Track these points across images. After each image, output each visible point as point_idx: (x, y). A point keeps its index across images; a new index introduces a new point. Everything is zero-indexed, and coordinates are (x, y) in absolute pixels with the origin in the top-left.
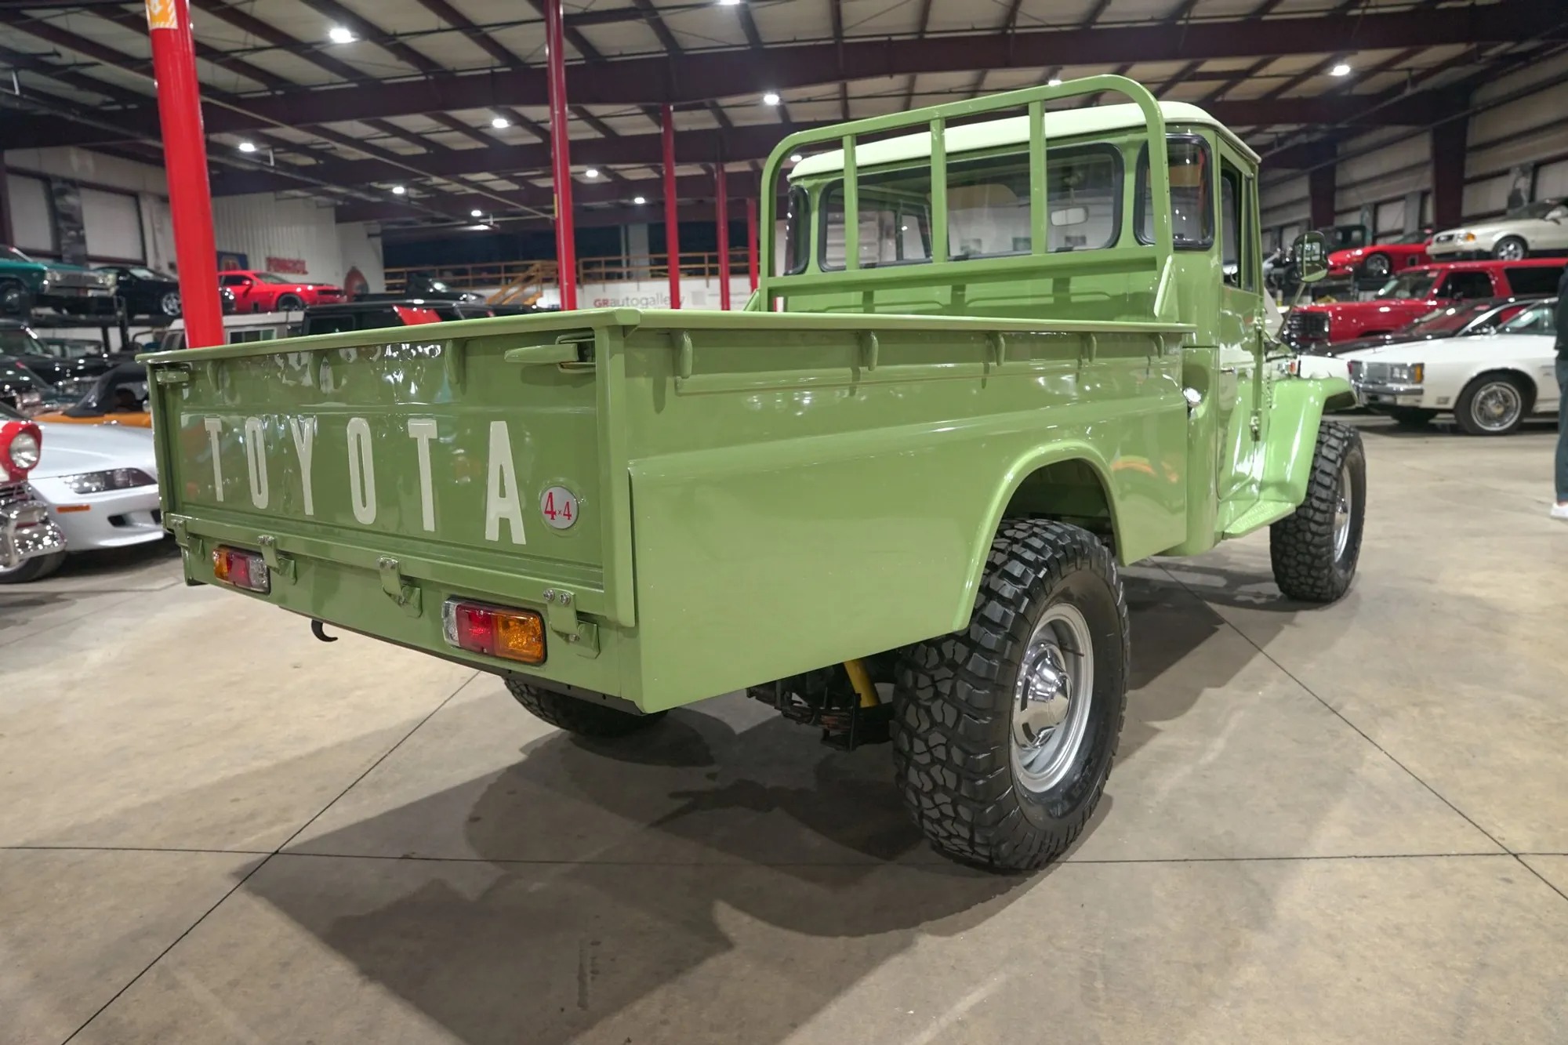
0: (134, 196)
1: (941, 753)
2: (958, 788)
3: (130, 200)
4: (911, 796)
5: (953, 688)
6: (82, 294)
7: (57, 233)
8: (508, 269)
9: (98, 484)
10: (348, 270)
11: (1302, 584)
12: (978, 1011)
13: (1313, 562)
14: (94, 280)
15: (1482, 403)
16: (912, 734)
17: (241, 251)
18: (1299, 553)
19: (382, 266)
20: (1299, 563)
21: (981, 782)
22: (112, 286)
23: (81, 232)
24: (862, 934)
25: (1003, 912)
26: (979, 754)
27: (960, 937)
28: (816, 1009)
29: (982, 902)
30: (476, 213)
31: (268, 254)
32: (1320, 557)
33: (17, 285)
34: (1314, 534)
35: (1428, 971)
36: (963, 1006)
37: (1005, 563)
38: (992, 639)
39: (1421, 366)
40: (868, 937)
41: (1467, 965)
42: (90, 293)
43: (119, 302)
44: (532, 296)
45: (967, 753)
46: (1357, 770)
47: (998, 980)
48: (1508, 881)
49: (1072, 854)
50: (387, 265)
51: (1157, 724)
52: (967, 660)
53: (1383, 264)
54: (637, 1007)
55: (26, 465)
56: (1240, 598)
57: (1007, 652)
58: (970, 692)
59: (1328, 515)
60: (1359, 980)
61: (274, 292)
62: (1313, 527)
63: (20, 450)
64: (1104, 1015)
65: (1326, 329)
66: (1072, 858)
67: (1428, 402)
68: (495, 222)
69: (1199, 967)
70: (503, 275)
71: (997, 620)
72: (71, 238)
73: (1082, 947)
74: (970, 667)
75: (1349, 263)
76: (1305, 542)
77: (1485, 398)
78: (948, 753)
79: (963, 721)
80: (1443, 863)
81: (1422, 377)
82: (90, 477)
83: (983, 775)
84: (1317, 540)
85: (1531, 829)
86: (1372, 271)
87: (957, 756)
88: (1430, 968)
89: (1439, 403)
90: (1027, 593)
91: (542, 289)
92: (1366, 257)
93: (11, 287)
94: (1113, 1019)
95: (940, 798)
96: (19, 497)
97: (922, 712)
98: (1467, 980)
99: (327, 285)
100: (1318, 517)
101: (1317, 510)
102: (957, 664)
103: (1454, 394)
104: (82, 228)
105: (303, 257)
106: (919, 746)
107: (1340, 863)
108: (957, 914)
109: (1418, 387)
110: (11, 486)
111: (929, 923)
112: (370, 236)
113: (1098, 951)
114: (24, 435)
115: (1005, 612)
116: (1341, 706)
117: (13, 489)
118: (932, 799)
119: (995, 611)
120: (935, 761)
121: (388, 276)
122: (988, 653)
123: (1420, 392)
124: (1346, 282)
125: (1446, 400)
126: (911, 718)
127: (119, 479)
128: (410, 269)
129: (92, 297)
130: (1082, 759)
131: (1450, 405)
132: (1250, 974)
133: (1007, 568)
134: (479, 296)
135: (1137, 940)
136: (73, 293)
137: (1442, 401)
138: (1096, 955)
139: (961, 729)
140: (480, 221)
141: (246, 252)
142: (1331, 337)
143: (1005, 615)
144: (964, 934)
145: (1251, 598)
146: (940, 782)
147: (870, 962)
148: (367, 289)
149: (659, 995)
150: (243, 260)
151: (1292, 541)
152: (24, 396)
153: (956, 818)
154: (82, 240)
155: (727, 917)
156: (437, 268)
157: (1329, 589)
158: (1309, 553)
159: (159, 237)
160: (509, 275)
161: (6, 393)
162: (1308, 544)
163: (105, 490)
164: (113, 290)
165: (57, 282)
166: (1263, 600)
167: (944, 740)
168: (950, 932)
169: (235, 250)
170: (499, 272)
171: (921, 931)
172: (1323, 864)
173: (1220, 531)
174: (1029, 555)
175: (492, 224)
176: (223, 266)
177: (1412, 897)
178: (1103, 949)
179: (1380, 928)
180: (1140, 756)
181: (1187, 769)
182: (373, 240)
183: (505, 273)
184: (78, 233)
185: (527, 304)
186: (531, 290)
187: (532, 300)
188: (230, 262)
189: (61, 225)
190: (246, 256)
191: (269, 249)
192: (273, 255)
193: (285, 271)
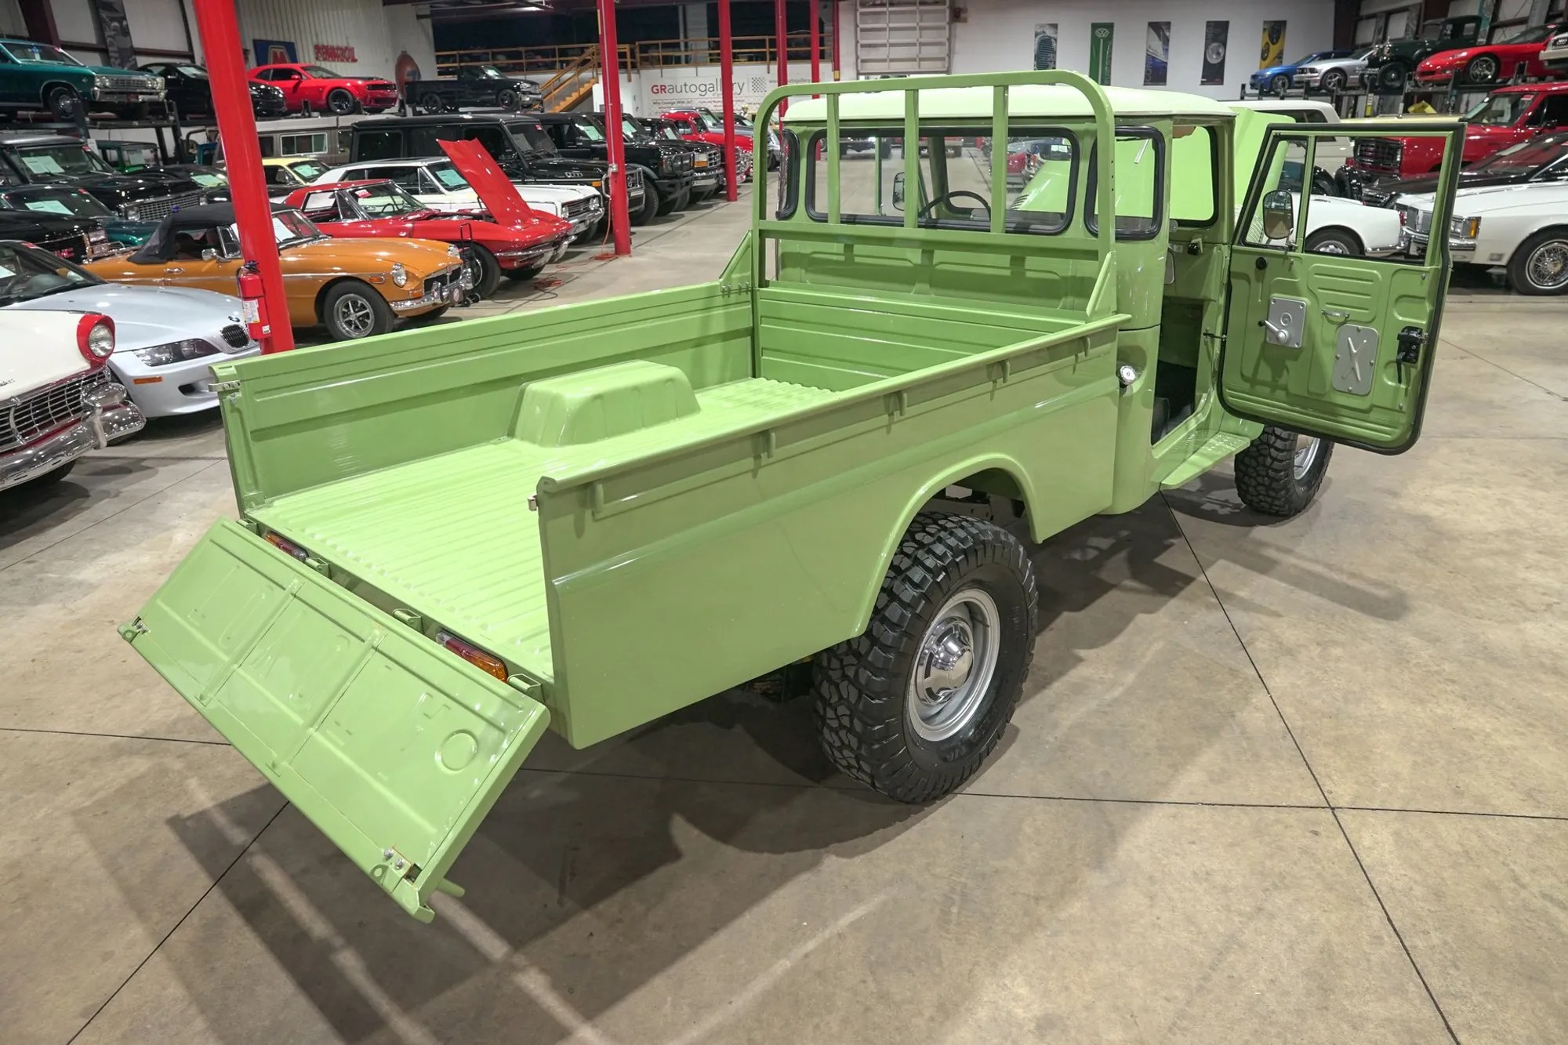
1: (846, 721)
2: (859, 748)
4: (827, 747)
5: (857, 673)
6: (133, 100)
7: (100, 25)
8: (563, 53)
9: (167, 355)
10: (399, 54)
11: (1261, 501)
12: (855, 926)
13: (1270, 484)
14: (142, 84)
15: (1538, 260)
16: (826, 703)
17: (288, 40)
18: (1259, 475)
19: (433, 50)
20: (1259, 484)
21: (876, 746)
22: (161, 89)
23: (124, 24)
24: (782, 852)
25: (898, 838)
26: (874, 726)
27: (858, 860)
28: (736, 915)
29: (884, 828)
31: (315, 43)
32: (1278, 481)
33: (69, 91)
34: (1274, 459)
35: (1215, 912)
36: (844, 921)
37: (908, 569)
38: (890, 636)
39: (1478, 219)
40: (787, 855)
41: (1248, 909)
42: (141, 98)
43: (170, 105)
44: (586, 81)
45: (865, 724)
46: (1238, 714)
47: (878, 899)
48: (1316, 833)
49: (969, 786)
50: (437, 50)
51: (1082, 653)
52: (868, 653)
53: (1489, 68)
54: (601, 906)
55: (103, 354)
56: (1207, 507)
57: (903, 645)
58: (869, 679)
59: (1287, 443)
60: (1158, 918)
61: (323, 87)
62: (1274, 452)
63: (97, 341)
64: (949, 936)
65: (1398, 159)
66: (969, 790)
67: (1480, 258)
68: (546, 3)
69: (1037, 899)
70: (557, 59)
71: (895, 620)
72: (116, 30)
73: (951, 875)
74: (870, 658)
75: (1451, 66)
76: (1264, 465)
77: (1542, 255)
78: (851, 722)
79: (863, 701)
80: (1271, 814)
81: (1477, 232)
82: (159, 349)
83: (878, 741)
84: (1276, 465)
85: (1358, 783)
86: (1476, 77)
87: (858, 726)
88: (1218, 910)
89: (1491, 260)
90: (924, 596)
91: (595, 74)
92: (1470, 60)
93: (61, 93)
94: (957, 939)
95: (846, 753)
96: (101, 381)
97: (833, 688)
98: (1241, 922)
99: (377, 78)
100: (1279, 444)
101: (1278, 437)
102: (861, 654)
103: (1508, 251)
104: (124, 18)
105: (352, 45)
106: (830, 713)
107: (1185, 809)
108: (861, 838)
109: (1471, 242)
110: (94, 373)
111: (837, 844)
112: (419, 17)
113: (963, 880)
114: (98, 327)
115: (903, 613)
116: (1252, 642)
117: (95, 375)
118: (841, 753)
119: (894, 612)
120: (842, 726)
121: (439, 59)
122: (885, 648)
123: (1473, 248)
124: (1444, 88)
125: (1500, 256)
126: (825, 689)
127: (185, 349)
128: (462, 52)
129: (143, 102)
130: (984, 710)
131: (1504, 262)
132: (1076, 908)
133: (908, 573)
134: (532, 83)
135: (997, 872)
136: (124, 99)
137: (1495, 257)
138: (960, 883)
139: (861, 706)
140: (531, 1)
141: (293, 40)
142: (1403, 168)
143: (903, 616)
144: (862, 856)
145: (1217, 507)
146: (846, 742)
147: (783, 878)
149: (619, 897)
150: (290, 48)
151: (1254, 463)
152: (91, 235)
153: (860, 769)
154: (125, 32)
155: (683, 831)
156: (489, 51)
157: (1287, 507)
158: (1267, 475)
160: (562, 59)
161: (75, 233)
162: (1269, 468)
163: (174, 361)
164: (162, 94)
165: (106, 87)
166: (1227, 511)
167: (848, 713)
168: (850, 854)
169: (282, 39)
170: (554, 56)
171: (829, 852)
172: (1172, 809)
173: (1158, 481)
174: (930, 562)
175: (543, 4)
176: (271, 58)
177: (1232, 845)
178: (967, 878)
179: (1195, 873)
180: (1057, 686)
181: (1093, 704)
182: (423, 21)
183: (560, 56)
184: (121, 23)
185: (582, 91)
186: (587, 74)
187: (587, 86)
188: (278, 51)
189: (104, 15)
190: (293, 44)
191: (317, 35)
192: (320, 43)
193: (334, 60)
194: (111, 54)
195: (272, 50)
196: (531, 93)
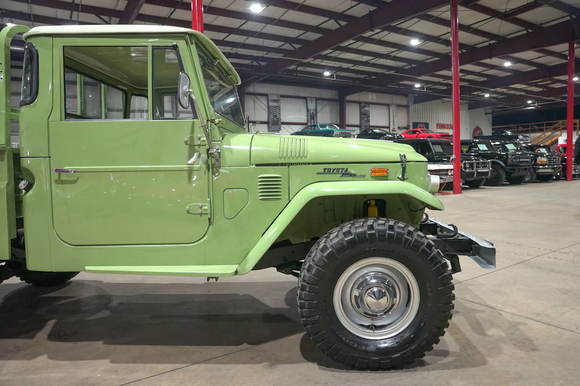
0: (388, 105)
3: (387, 107)
7: (361, 119)
8: (547, 125)
10: (474, 127)
14: (350, 133)
17: (426, 122)
19: (491, 125)
23: (369, 118)
30: (530, 102)
31: (437, 123)
44: (556, 136)
50: (493, 125)
68: (537, 105)
72: (366, 120)
91: (561, 132)
104: (369, 117)
112: (486, 114)
121: (493, 129)
128: (504, 126)
140: (531, 105)
148: (482, 134)
150: (427, 125)
154: (368, 121)
156: (516, 125)
159: (395, 118)
160: (547, 127)
165: (337, 134)
169: (424, 122)
170: (543, 126)
175: (536, 106)
182: (488, 115)
183: (546, 126)
184: (368, 119)
185: (553, 139)
186: (558, 133)
187: (556, 138)
188: (421, 126)
189: (363, 116)
190: (428, 123)
191: (438, 120)
192: (439, 123)
193: (444, 129)
194: (362, 128)
195: (419, 125)
196: (523, 140)
